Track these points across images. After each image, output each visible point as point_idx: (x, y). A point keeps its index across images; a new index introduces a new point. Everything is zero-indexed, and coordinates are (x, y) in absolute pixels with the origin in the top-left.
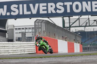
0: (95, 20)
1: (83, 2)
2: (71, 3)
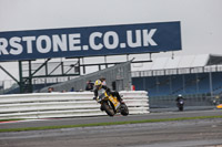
0: (72, 66)
1: (54, 36)
2: (33, 38)
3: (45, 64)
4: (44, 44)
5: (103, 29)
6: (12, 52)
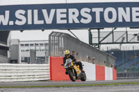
0: (135, 35)
1: (119, 9)
2: (101, 9)
4: (110, 15)
6: (83, 21)
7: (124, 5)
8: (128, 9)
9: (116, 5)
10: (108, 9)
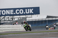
1: (6, 10)
3: (4, 18)
5: (19, 9)
7: (8, 9)
8: (9, 10)
9: (5, 9)
10: (3, 11)
